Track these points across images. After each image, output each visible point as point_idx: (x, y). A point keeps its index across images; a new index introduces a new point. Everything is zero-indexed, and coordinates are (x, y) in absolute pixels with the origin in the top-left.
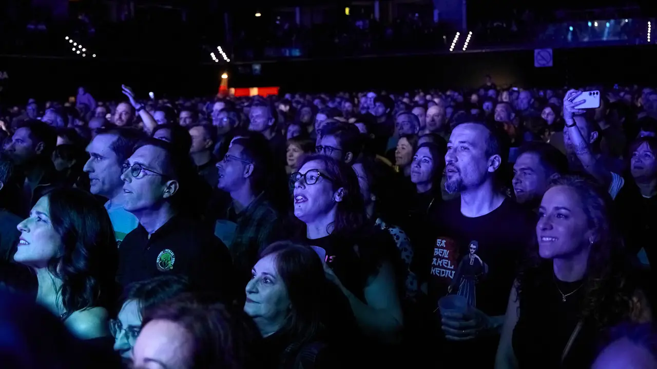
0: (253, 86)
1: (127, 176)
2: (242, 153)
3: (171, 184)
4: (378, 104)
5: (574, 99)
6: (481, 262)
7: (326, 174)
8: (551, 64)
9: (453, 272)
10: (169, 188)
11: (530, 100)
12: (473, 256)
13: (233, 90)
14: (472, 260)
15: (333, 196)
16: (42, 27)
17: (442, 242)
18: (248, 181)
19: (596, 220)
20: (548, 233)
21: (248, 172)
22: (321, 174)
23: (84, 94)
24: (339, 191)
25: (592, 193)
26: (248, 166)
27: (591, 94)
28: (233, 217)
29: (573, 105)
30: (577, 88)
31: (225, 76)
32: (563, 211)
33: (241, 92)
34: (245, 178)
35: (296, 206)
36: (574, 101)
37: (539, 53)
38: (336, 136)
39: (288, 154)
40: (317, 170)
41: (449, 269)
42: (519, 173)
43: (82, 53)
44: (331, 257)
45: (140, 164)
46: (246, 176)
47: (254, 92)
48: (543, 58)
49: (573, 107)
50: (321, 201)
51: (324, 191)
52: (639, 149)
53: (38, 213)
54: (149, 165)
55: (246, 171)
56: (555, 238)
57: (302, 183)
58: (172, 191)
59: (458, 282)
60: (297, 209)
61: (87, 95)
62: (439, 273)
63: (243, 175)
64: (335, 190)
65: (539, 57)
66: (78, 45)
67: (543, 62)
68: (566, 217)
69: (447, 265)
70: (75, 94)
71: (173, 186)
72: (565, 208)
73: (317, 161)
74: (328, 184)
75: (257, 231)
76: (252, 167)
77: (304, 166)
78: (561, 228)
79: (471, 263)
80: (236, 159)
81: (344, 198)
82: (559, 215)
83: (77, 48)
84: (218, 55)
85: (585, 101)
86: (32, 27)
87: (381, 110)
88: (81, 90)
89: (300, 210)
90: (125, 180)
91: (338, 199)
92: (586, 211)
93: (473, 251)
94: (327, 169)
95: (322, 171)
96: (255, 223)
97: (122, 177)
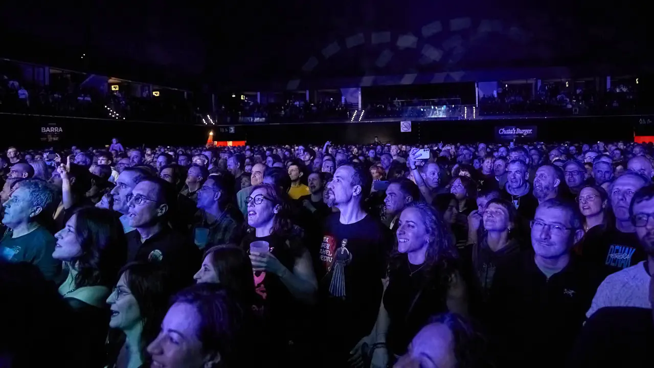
0: (229, 140)
1: (131, 203)
2: (214, 185)
3: (163, 207)
4: (306, 153)
5: (415, 153)
6: (348, 252)
7: (268, 197)
8: (410, 131)
9: (332, 258)
10: (162, 209)
11: (397, 151)
12: (344, 249)
13: (216, 143)
14: (343, 250)
15: (273, 210)
16: (89, 99)
17: (326, 239)
18: (217, 202)
19: (430, 229)
20: (402, 236)
21: (217, 197)
22: (265, 197)
23: (116, 143)
24: (276, 207)
25: (429, 213)
26: (217, 193)
27: (424, 150)
28: (206, 226)
29: (415, 157)
30: (417, 147)
31: (211, 134)
32: (411, 224)
33: (222, 144)
34: (215, 201)
35: (249, 218)
36: (415, 155)
37: (403, 124)
38: (272, 177)
39: (242, 184)
40: (262, 195)
41: (329, 256)
42: (388, 195)
43: (116, 116)
44: (271, 248)
45: (141, 195)
46: (216, 199)
47: (230, 144)
48: (405, 127)
49: (415, 158)
50: (265, 214)
51: (267, 207)
52: (455, 182)
53: (69, 226)
54: (148, 195)
55: (215, 196)
56: (406, 239)
57: (252, 204)
58: (164, 211)
59: (334, 265)
60: (250, 220)
61: (119, 144)
62: (323, 259)
63: (214, 198)
64: (273, 206)
65: (403, 126)
66: (113, 111)
67: (405, 129)
68: (413, 227)
69: (328, 253)
70: (110, 143)
71: (164, 209)
72: (413, 222)
73: (262, 189)
74: (270, 204)
75: (224, 235)
76: (220, 193)
77: (254, 192)
78: (410, 234)
79: (342, 253)
80: (209, 188)
81: (280, 212)
82: (409, 226)
83: (112, 113)
84: (207, 120)
85: (421, 155)
86: (82, 98)
87: (307, 157)
88: (114, 141)
89: (251, 221)
90: (130, 206)
91: (276, 212)
92: (425, 223)
93: (343, 245)
94: (268, 193)
95: (264, 195)
96: (222, 229)
97: (128, 204)
